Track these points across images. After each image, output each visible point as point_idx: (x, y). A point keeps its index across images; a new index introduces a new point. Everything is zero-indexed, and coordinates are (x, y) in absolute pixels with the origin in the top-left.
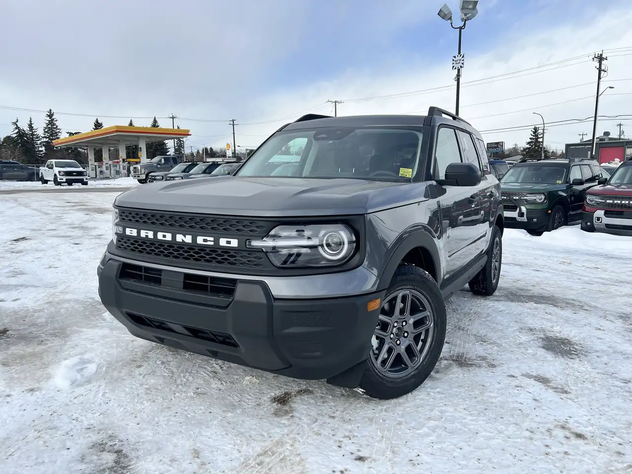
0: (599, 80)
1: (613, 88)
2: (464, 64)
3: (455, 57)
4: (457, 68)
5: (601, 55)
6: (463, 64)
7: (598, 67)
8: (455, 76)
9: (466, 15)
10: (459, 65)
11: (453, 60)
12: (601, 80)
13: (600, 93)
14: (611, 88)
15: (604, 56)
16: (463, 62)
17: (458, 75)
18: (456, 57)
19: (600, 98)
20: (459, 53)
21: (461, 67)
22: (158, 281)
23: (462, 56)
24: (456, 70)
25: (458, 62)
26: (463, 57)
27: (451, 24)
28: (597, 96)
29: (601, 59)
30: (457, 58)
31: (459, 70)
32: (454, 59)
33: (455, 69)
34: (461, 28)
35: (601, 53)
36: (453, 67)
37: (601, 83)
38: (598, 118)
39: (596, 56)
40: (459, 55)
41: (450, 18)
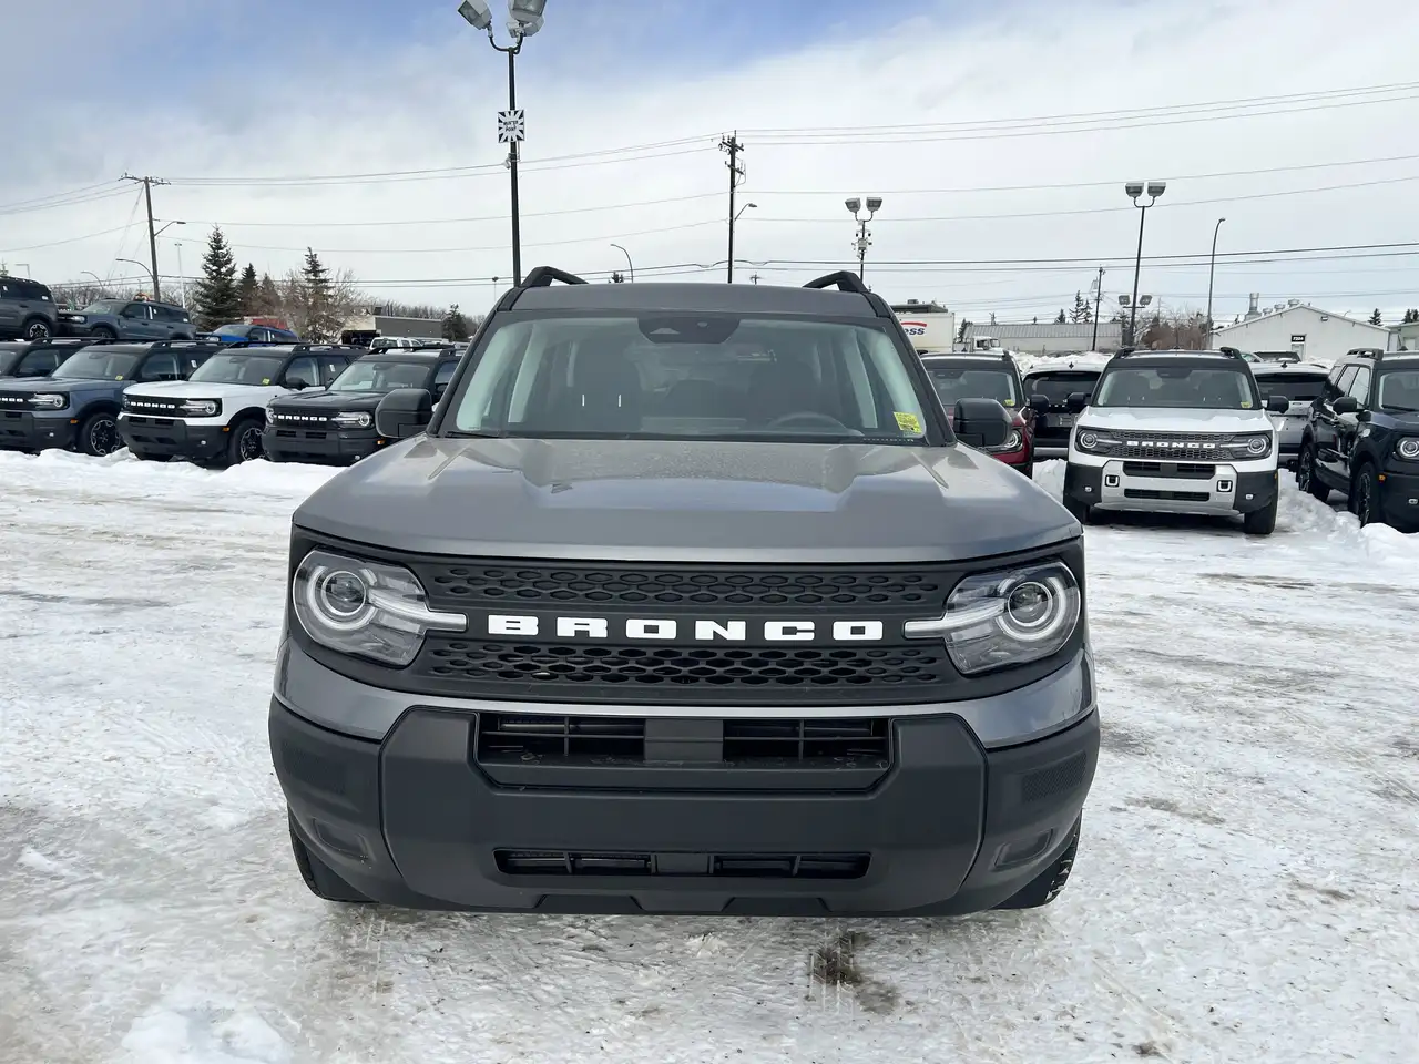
0: (732, 190)
1: (755, 206)
2: (525, 132)
3: (503, 114)
4: (509, 139)
5: (734, 140)
6: (522, 131)
7: (729, 163)
8: (507, 156)
9: (521, 24)
10: (514, 134)
11: (500, 121)
12: (736, 189)
13: (735, 216)
14: (751, 206)
15: (738, 143)
16: (521, 127)
17: (513, 157)
18: (507, 114)
19: (736, 223)
20: (512, 106)
21: (519, 138)
23: (519, 114)
24: (508, 145)
25: (512, 126)
26: (521, 116)
27: (491, 38)
28: (731, 221)
29: (733, 147)
30: (508, 118)
31: (513, 145)
32: (502, 118)
33: (506, 140)
34: (512, 52)
35: (732, 135)
36: (501, 136)
37: (736, 196)
38: (734, 263)
39: (726, 141)
40: (513, 112)
41: (488, 25)
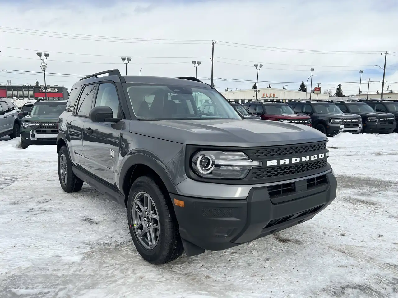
22: (294, 190)
